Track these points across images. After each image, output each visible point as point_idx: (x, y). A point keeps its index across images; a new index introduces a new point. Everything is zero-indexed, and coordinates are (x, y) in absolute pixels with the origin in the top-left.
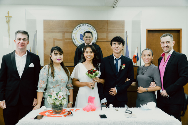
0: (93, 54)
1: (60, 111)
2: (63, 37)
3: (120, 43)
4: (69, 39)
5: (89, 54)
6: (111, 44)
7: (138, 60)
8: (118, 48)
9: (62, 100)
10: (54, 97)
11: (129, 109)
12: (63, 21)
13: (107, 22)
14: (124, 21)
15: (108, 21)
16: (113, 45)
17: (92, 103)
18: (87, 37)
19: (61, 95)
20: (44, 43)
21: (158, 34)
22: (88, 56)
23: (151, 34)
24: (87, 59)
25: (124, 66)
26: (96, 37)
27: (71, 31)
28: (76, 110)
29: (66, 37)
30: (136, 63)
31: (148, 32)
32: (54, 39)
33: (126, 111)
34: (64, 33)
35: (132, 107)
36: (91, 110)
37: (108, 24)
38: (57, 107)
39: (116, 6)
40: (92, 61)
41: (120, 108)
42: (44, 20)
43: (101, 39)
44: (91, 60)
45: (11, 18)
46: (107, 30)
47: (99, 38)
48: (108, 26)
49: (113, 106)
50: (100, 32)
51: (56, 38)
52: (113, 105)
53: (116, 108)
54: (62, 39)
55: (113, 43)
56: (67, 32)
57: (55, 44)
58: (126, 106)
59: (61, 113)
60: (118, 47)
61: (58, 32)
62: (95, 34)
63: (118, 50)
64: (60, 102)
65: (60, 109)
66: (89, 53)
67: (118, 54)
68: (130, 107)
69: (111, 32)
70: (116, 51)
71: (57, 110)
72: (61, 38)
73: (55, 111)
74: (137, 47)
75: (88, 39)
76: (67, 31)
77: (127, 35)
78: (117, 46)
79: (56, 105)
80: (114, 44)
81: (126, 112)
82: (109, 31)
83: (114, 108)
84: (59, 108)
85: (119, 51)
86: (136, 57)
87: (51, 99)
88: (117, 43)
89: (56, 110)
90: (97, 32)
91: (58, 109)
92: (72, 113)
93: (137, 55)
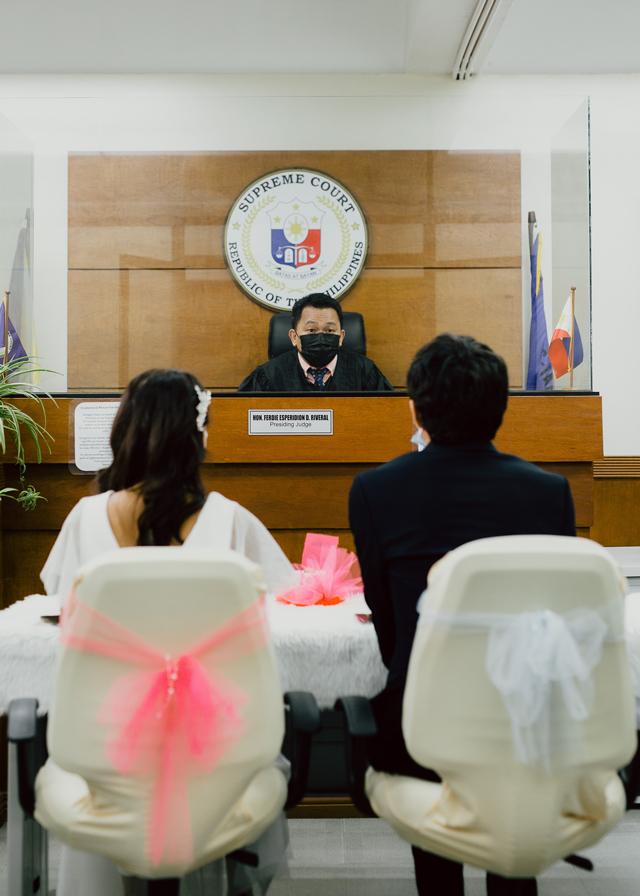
2: (178, 245)
7: (578, 361)
12: (175, 160)
13: (426, 164)
17: (322, 567)
20: (69, 282)
26: (358, 245)
29: (190, 250)
30: (568, 375)
32: (123, 257)
34: (179, 224)
36: (317, 599)
37: (430, 171)
39: (471, 69)
42: (72, 159)
43: (390, 257)
47: (379, 250)
48: (430, 183)
51: (136, 253)
54: (168, 256)
56: (197, 222)
57: (128, 288)
62: (355, 226)
69: (447, 218)
72: (166, 256)
74: (573, 289)
77: (535, 231)
86: (566, 340)
90: (367, 220)
93: (571, 334)
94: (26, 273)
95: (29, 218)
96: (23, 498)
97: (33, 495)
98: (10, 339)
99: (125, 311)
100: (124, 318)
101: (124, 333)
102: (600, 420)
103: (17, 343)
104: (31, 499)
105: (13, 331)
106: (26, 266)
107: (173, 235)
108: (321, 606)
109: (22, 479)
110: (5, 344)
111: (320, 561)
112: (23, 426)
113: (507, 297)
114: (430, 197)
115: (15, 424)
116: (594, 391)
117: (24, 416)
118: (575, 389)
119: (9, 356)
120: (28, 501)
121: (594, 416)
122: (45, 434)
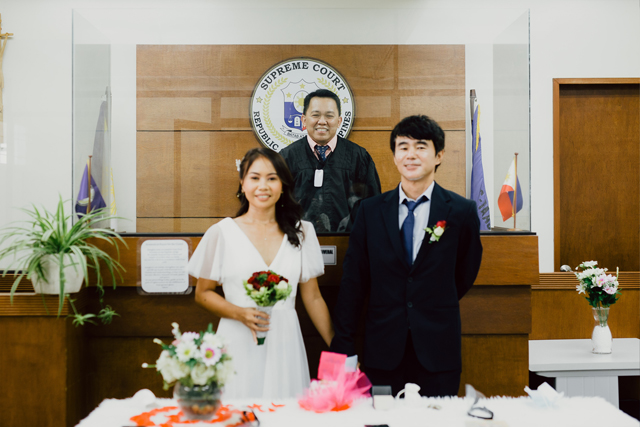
0: (276, 186)
1: (209, 407)
2: (215, 112)
3: (424, 143)
4: (239, 121)
5: (262, 183)
6: (393, 146)
7: (519, 208)
8: (417, 161)
9: (219, 366)
10: (187, 353)
11: (484, 402)
12: (214, 51)
13: (392, 55)
14: (463, 47)
15: (396, 46)
16: (397, 149)
17: (335, 379)
18: (317, 115)
19: (214, 347)
20: (137, 140)
21: (602, 99)
22: (257, 192)
23: (572, 100)
24: (255, 204)
25: (439, 231)
27: (248, 88)
28: (272, 407)
29: (225, 114)
30: (511, 219)
31: (561, 94)
32: (177, 122)
33: (472, 409)
34: (216, 97)
35: (494, 395)
36: (332, 406)
37: (396, 58)
38: (199, 394)
40: (272, 211)
41: (447, 398)
43: (370, 122)
44: (267, 209)
45: (9, 42)
46: (396, 83)
47: (362, 115)
48: (396, 69)
49: (422, 393)
50: (365, 93)
51: (186, 118)
52: (418, 388)
53: (432, 399)
54: (210, 121)
55: (399, 140)
56: (230, 94)
57: (180, 144)
58: (470, 389)
59: (215, 417)
60: (413, 159)
61: (198, 94)
63: (414, 169)
64: (210, 373)
65: (210, 402)
66: (263, 180)
67: (419, 185)
68: (488, 396)
69: (411, 93)
70: (409, 174)
71: (200, 406)
72: (208, 120)
73: (190, 410)
74: (516, 154)
75: (322, 120)
76: (232, 89)
77: (476, 104)
78: (412, 151)
79: (196, 386)
80: (403, 146)
81: (469, 414)
82: (400, 88)
83: (425, 398)
84: (204, 397)
85: (419, 172)
86: (511, 193)
87: (172, 362)
88: (411, 142)
89: (196, 407)
90: (353, 93)
91: (201, 403)
92: (256, 418)
93: (514, 188)
94: (106, 133)
95: (108, 93)
96: (102, 316)
97: (109, 313)
98: (92, 191)
99: (178, 160)
100: (177, 167)
101: (178, 178)
102: (537, 254)
103: (98, 194)
104: (108, 316)
105: (94, 185)
106: (106, 129)
107: (212, 106)
108: (335, 413)
109: (101, 301)
110: (88, 195)
111: (333, 375)
112: (102, 261)
113: (455, 152)
114: (396, 77)
115: (96, 261)
116: (533, 231)
117: (103, 254)
118: (518, 229)
119: (92, 205)
120: (106, 317)
121: (532, 251)
122: (118, 267)
